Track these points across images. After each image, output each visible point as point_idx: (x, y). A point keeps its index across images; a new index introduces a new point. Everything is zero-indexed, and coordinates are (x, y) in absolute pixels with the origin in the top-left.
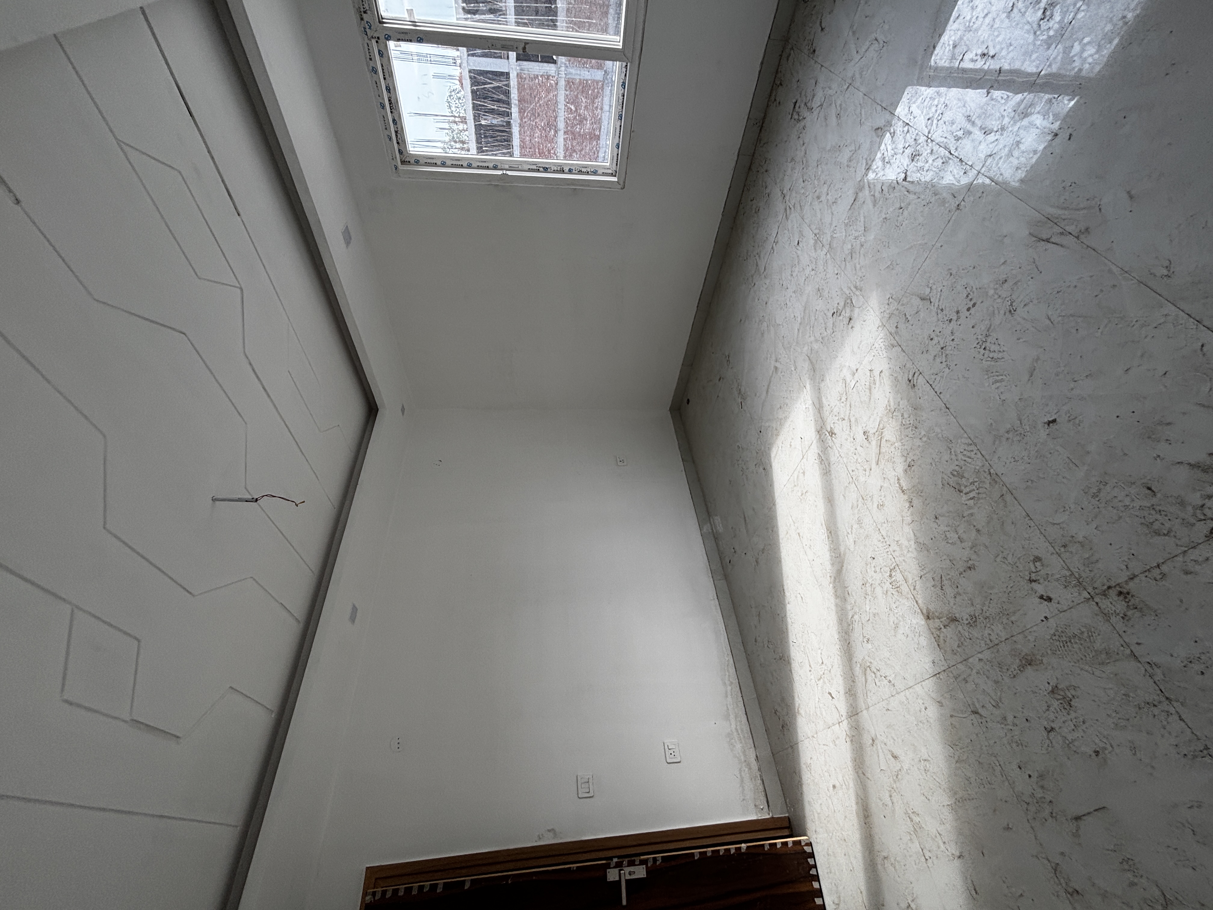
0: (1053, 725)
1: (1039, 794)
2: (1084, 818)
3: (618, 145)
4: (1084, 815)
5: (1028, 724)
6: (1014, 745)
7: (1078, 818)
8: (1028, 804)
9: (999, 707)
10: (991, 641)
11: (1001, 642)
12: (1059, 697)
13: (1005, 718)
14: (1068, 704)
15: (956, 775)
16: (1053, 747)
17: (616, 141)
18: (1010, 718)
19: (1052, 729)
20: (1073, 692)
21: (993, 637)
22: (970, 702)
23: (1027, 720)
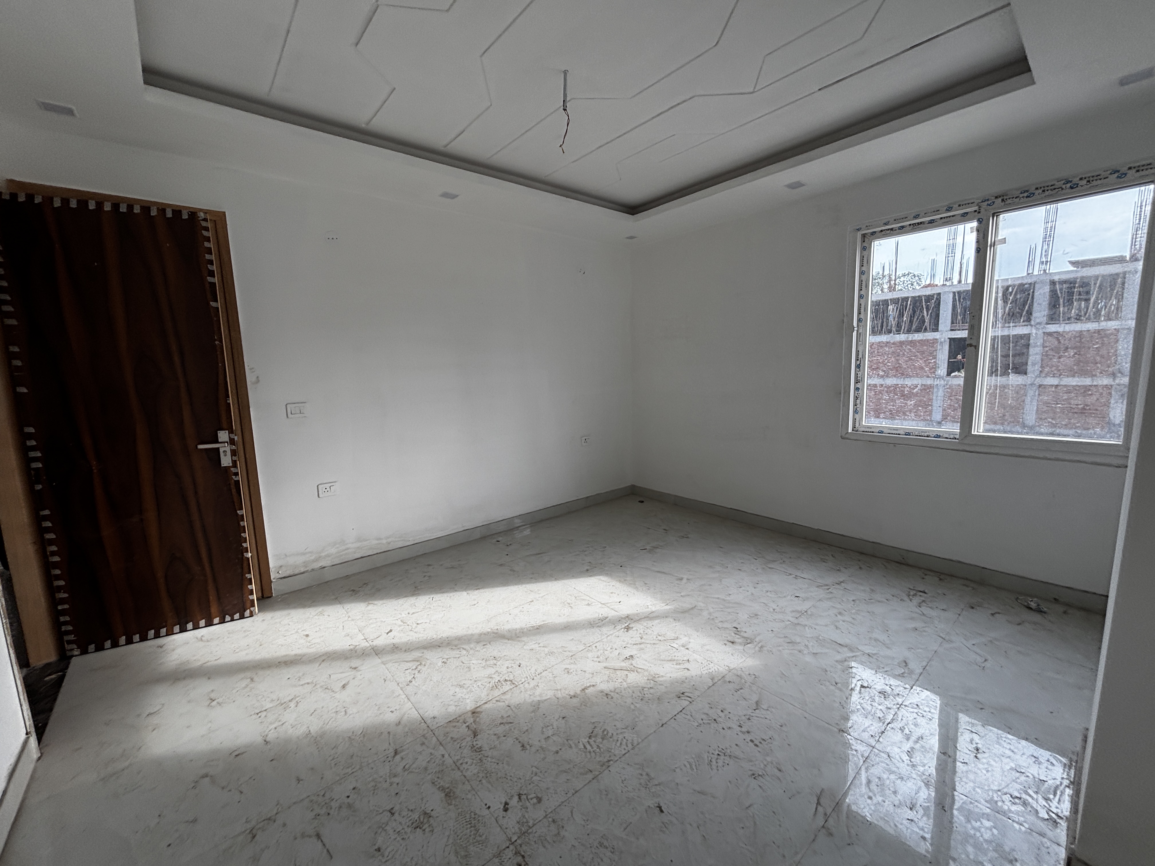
0: (396, 814)
1: (334, 804)
2: (320, 841)
3: (882, 432)
4: (322, 841)
5: (394, 794)
6: (373, 784)
7: (318, 836)
8: (323, 795)
9: (404, 771)
10: (462, 764)
11: (462, 772)
12: (422, 819)
13: (395, 776)
14: (418, 826)
15: (338, 737)
16: (377, 815)
17: (885, 431)
18: (396, 780)
19: (393, 814)
20: (427, 830)
21: (464, 765)
22: (404, 747)
23: (397, 794)
